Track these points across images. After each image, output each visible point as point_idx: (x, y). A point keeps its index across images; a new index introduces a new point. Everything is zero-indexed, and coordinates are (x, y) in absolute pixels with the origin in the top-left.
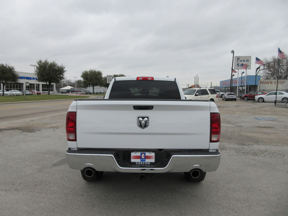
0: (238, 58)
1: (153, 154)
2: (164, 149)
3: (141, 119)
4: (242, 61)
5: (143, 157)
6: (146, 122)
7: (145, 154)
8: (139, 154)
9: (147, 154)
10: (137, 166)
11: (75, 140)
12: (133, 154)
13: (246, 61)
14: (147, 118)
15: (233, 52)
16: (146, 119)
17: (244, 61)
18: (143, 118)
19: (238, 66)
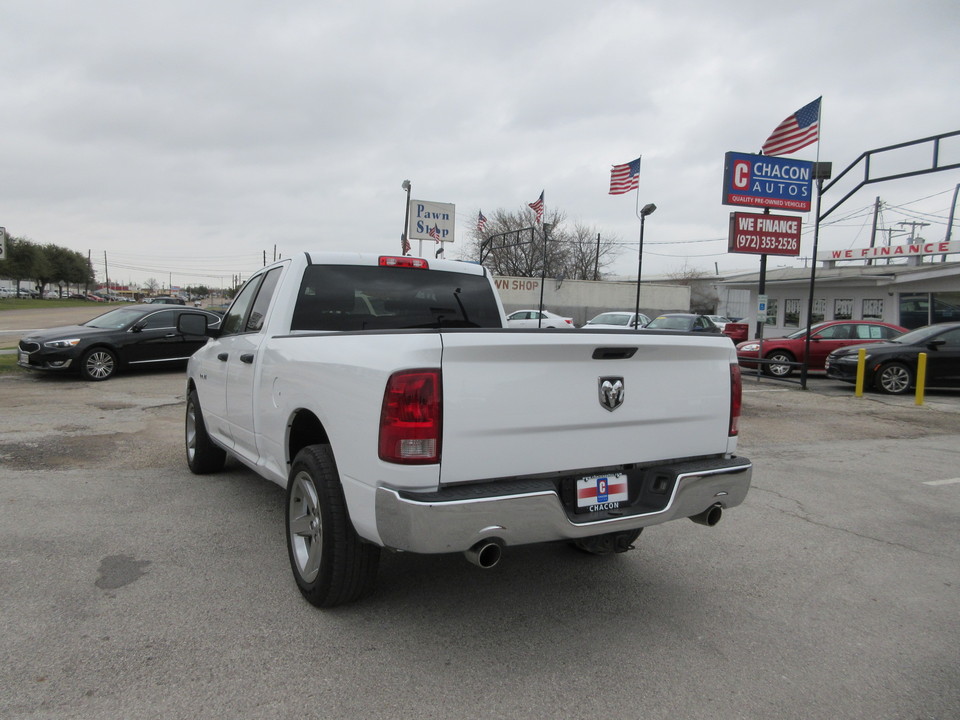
0: (421, 207)
1: (622, 480)
2: (636, 464)
3: (607, 384)
4: (431, 215)
5: (602, 491)
6: (619, 391)
7: (606, 480)
8: (592, 483)
9: (612, 480)
10: (591, 516)
11: (437, 460)
12: (581, 485)
13: (441, 216)
14: (621, 380)
15: (407, 186)
16: (618, 383)
17: (436, 216)
18: (613, 380)
19: (420, 230)
